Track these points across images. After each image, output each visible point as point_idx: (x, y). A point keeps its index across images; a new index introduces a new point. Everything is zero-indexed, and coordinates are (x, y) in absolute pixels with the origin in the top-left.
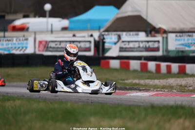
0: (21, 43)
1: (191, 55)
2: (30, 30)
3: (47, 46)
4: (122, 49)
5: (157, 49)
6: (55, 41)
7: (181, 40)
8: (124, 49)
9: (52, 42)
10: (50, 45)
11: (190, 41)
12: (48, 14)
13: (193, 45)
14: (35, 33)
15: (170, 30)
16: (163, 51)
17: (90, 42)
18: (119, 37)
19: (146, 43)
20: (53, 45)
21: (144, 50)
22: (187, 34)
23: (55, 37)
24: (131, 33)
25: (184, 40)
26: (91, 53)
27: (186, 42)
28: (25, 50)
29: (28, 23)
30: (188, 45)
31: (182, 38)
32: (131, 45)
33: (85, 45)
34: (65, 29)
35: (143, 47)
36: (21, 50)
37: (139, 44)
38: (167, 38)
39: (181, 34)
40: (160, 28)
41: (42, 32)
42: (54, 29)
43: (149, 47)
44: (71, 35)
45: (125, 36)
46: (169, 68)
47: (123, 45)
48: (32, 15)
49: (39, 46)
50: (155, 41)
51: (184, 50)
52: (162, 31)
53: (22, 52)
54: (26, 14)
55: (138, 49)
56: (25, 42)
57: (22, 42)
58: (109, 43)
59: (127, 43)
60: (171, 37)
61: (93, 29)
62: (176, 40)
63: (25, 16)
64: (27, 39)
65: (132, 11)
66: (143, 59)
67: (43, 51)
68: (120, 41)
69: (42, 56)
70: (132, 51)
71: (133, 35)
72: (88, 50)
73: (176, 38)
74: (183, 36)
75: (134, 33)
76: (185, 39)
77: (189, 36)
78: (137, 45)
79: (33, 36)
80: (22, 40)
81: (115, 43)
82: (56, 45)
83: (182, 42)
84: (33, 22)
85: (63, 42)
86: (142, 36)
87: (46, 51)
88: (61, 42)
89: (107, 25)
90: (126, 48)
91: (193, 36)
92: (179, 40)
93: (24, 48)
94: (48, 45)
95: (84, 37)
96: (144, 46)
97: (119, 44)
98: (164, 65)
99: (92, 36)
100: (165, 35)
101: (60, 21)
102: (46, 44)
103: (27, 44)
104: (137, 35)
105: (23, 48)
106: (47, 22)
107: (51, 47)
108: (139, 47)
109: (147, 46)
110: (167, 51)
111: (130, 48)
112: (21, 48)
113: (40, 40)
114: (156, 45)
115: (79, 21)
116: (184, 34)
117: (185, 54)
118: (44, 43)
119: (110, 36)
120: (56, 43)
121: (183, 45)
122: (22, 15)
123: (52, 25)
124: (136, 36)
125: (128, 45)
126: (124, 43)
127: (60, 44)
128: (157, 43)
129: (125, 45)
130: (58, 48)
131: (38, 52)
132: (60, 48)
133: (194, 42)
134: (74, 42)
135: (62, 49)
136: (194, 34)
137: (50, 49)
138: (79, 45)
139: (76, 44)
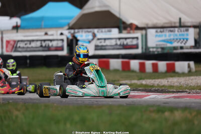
3: (15, 46)
5: (136, 47)
7: (162, 36)
8: (99, 48)
9: (22, 41)
10: (18, 45)
11: (172, 37)
13: (175, 41)
14: (2, 33)
15: (150, 25)
16: (142, 48)
17: (62, 40)
19: (124, 40)
20: (21, 45)
21: (121, 47)
22: (169, 29)
23: (25, 36)
24: (104, 30)
25: (165, 36)
26: (64, 53)
27: (167, 38)
30: (170, 41)
31: (163, 34)
32: (108, 43)
33: (58, 44)
35: (120, 45)
37: (116, 41)
38: (146, 35)
39: (162, 30)
43: (127, 44)
44: (43, 33)
47: (98, 43)
49: (7, 47)
50: (133, 38)
51: (165, 46)
55: (115, 47)
58: (84, 41)
59: (103, 41)
60: (151, 33)
62: (156, 36)
65: (100, 7)
66: (120, 56)
67: (11, 51)
68: (96, 39)
71: (105, 32)
72: (61, 49)
73: (157, 34)
74: (163, 31)
75: (106, 30)
76: (167, 35)
77: (171, 31)
78: (113, 42)
82: (26, 44)
83: (163, 38)
85: (33, 41)
86: (115, 32)
87: (16, 51)
88: (31, 41)
90: (102, 46)
91: (175, 32)
92: (160, 36)
96: (122, 44)
97: (95, 42)
99: (62, 34)
100: (144, 32)
102: (15, 43)
104: (110, 31)
107: (19, 47)
108: (116, 44)
109: (125, 43)
110: (147, 48)
111: (107, 46)
113: (8, 39)
114: (134, 42)
116: (165, 29)
117: (166, 51)
118: (12, 43)
120: (26, 42)
121: (164, 41)
124: (108, 33)
125: (105, 42)
126: (100, 41)
127: (30, 44)
128: (135, 39)
129: (101, 42)
130: (28, 47)
131: (5, 53)
132: (30, 48)
133: (176, 37)
134: (45, 41)
135: (32, 49)
136: (176, 29)
137: (19, 49)
138: (50, 44)
139: (47, 43)
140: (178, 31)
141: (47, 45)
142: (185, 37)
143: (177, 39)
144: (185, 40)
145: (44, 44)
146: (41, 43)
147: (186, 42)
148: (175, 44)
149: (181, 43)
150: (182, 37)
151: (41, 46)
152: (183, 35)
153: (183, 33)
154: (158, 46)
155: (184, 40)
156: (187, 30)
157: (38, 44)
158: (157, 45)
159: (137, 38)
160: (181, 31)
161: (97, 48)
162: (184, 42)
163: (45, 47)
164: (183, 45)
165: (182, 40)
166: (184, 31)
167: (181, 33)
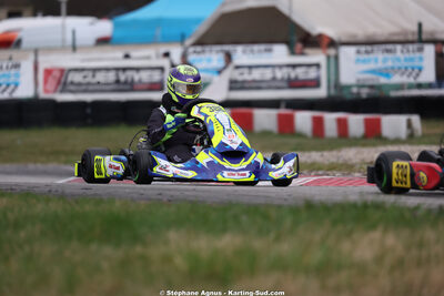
0: (4, 75)
1: (394, 94)
2: (24, 44)
3: (63, 80)
4: (233, 85)
5: (315, 83)
6: (83, 70)
8: (239, 85)
9: (77, 70)
10: (70, 79)
11: (390, 64)
12: (64, 8)
13: (396, 72)
14: (36, 52)
15: (344, 39)
16: (329, 87)
17: (162, 69)
18: (229, 57)
19: (290, 70)
20: (77, 78)
21: (284, 84)
22: (383, 47)
23: (83, 60)
24: (256, 47)
25: (376, 61)
27: (380, 65)
28: (13, 91)
29: (19, 30)
30: (386, 72)
31: (371, 56)
32: (256, 75)
33: (150, 76)
34: (103, 41)
35: (282, 80)
36: (4, 91)
37: (274, 72)
38: (337, 58)
39: (369, 48)
40: (320, 36)
41: (50, 49)
42: (78, 43)
43: (296, 77)
45: (242, 55)
46: (342, 124)
47: (237, 75)
48: (28, 10)
49: (46, 81)
50: (309, 66)
51: (375, 83)
52: (325, 42)
53: (5, 96)
54: (14, 9)
55: (272, 84)
56: (13, 71)
57: (6, 72)
58: (206, 70)
59: (246, 71)
60: (347, 54)
61: (168, 40)
62: (358, 61)
63: (13, 15)
64: (17, 66)
66: (283, 105)
67: (55, 91)
69: (52, 103)
70: (259, 88)
71: (260, 51)
72: (158, 87)
73: (359, 56)
74: (372, 51)
75: (262, 47)
76: (379, 59)
77: (388, 51)
78: (268, 74)
79: (31, 57)
80: (7, 67)
81: (220, 72)
82: (85, 77)
83: (372, 66)
84: (32, 27)
85: (100, 69)
86: (280, 53)
87: (63, 91)
88: (95, 70)
89: (200, 29)
90: (244, 82)
91: (395, 52)
92: (364, 61)
93: (12, 86)
94: (67, 77)
95: (148, 58)
96: (286, 76)
97: (229, 73)
98: (330, 119)
100: (332, 52)
101: (92, 24)
102: (62, 75)
103: (17, 76)
104: (270, 51)
105: (8, 85)
106: (63, 27)
107: (72, 83)
108: (274, 79)
109: (293, 75)
110: (338, 86)
111: (254, 81)
112: (4, 86)
113: (49, 66)
114: (312, 74)
115: (135, 22)
116: (375, 48)
118: (57, 74)
119: (207, 55)
120: (85, 73)
121: (373, 71)
122: (4, 12)
123: (74, 32)
124: (266, 55)
125: (250, 73)
126: (241, 70)
127: (94, 76)
128: (314, 69)
129: (242, 74)
130: (89, 84)
131: (43, 95)
132: (93, 84)
133: (397, 64)
134: (124, 69)
135: (98, 87)
136: (399, 47)
137: (72, 88)
138: (137, 77)
139: (130, 74)
140: (402, 52)
141: (129, 79)
142: (417, 64)
143: (400, 68)
144: (416, 70)
145: (122, 77)
146: (117, 75)
147: (418, 75)
148: (397, 79)
149: (409, 76)
150: (409, 64)
151: (118, 82)
152: (412, 60)
153: (412, 55)
154: (361, 83)
155: (413, 69)
156: (421, 50)
157: (111, 76)
158: (358, 80)
159: (318, 66)
160: (408, 51)
161: (234, 85)
162: (414, 74)
163: (126, 82)
164: (411, 80)
165: (410, 70)
166: (413, 51)
167: (407, 55)
